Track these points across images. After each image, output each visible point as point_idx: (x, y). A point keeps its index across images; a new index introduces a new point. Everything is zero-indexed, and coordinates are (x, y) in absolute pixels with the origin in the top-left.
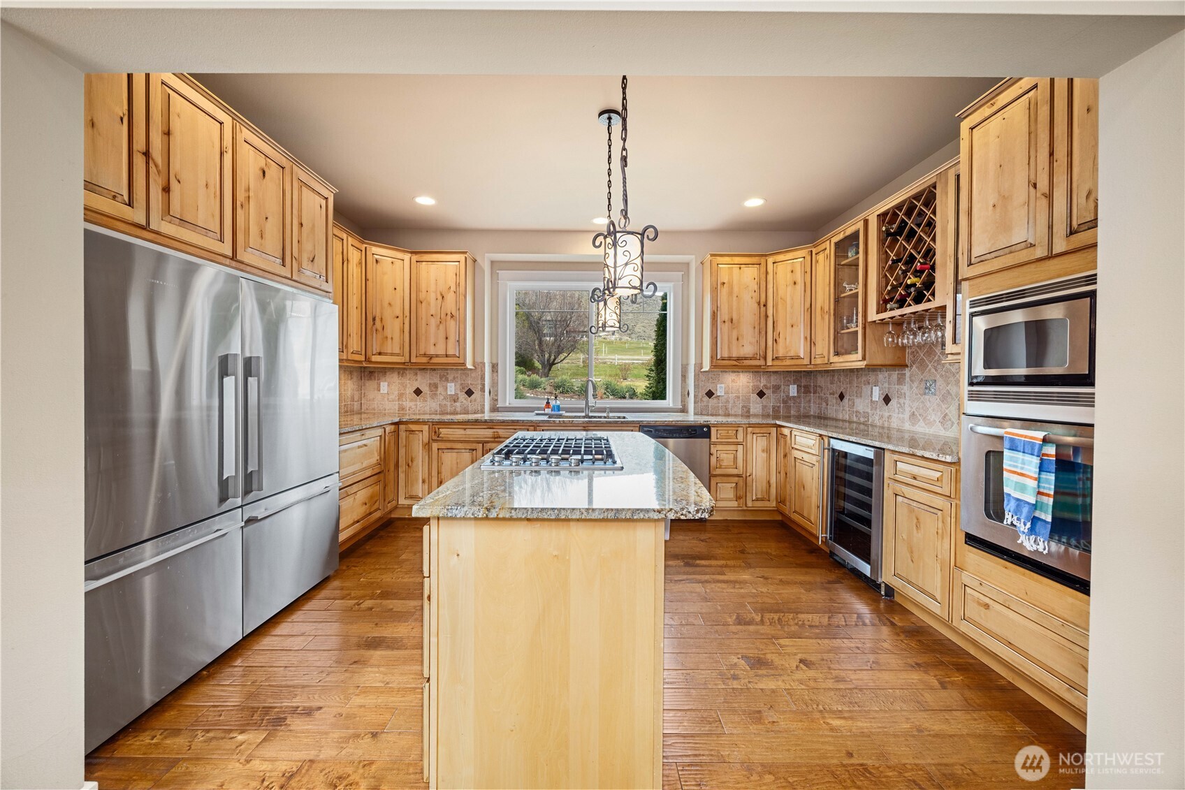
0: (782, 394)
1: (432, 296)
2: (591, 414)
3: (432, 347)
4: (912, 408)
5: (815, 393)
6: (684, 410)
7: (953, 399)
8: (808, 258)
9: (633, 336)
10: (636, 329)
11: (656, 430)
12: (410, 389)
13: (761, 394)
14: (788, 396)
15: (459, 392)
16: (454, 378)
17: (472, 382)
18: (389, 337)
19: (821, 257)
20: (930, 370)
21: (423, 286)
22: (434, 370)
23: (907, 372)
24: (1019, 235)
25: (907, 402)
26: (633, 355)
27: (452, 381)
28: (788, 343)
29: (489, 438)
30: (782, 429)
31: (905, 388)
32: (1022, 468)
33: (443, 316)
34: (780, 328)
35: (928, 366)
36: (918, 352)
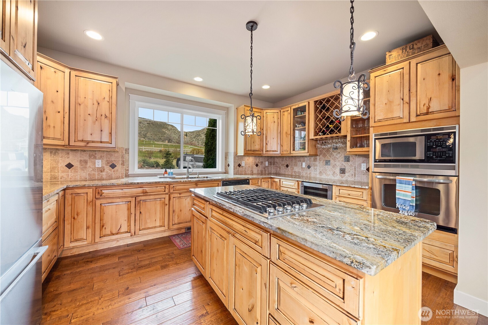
0: (263, 165)
1: (89, 103)
2: (190, 176)
3: (89, 136)
4: (320, 170)
5: (274, 164)
6: (226, 172)
7: (337, 167)
8: (279, 113)
9: (146, 138)
10: (147, 135)
11: (229, 183)
12: (62, 164)
13: (257, 165)
14: (265, 166)
15: (105, 166)
16: (101, 157)
17: (115, 160)
18: (52, 125)
19: (286, 113)
20: (328, 157)
21: (82, 94)
22: (85, 151)
23: (318, 157)
24: (396, 114)
25: (318, 168)
26: (148, 147)
27: (99, 159)
28: (271, 145)
29: (139, 193)
30: (274, 179)
31: (317, 163)
32: (405, 189)
33: (99, 116)
34: (268, 139)
35: (327, 155)
36: (322, 151)
